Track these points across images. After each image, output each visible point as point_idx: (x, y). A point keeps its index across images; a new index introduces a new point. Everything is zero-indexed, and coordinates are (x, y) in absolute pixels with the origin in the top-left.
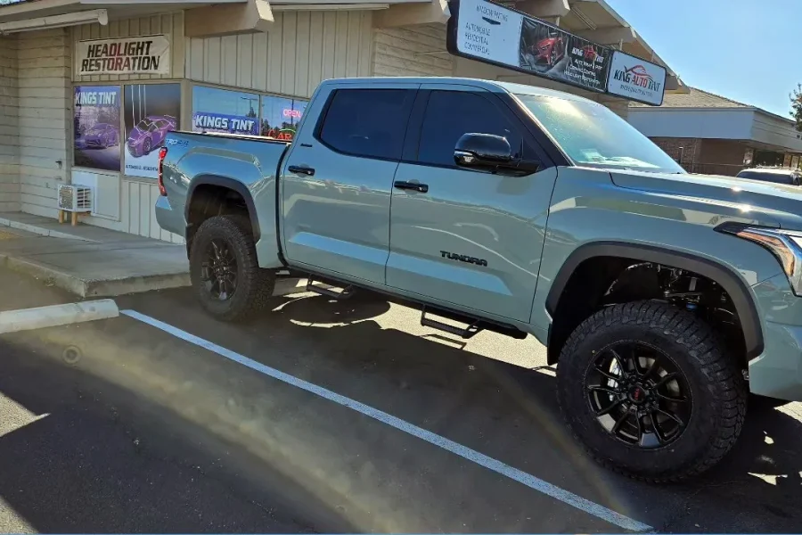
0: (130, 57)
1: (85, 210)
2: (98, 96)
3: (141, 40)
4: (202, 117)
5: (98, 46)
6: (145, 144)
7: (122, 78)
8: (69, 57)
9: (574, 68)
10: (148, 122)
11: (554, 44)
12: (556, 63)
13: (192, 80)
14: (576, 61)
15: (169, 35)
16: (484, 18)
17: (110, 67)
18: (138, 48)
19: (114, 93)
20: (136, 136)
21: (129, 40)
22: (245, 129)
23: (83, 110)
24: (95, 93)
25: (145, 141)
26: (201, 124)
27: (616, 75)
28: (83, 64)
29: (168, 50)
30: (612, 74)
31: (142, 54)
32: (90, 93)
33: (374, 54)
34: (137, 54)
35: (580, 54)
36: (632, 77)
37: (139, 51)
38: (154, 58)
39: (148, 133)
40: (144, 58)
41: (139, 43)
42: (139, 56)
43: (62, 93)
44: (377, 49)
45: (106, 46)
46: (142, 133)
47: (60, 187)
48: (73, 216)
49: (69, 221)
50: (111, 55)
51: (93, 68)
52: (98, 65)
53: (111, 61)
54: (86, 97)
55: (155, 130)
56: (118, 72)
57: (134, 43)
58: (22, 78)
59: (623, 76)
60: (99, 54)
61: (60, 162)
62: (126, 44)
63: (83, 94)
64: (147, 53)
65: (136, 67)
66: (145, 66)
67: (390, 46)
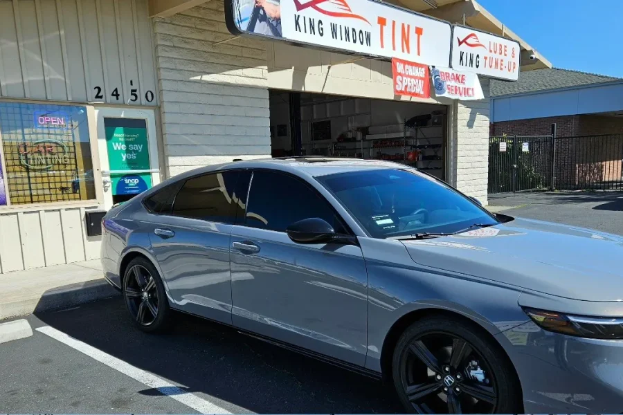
33: (157, 46)
44: (159, 42)
67: (177, 36)
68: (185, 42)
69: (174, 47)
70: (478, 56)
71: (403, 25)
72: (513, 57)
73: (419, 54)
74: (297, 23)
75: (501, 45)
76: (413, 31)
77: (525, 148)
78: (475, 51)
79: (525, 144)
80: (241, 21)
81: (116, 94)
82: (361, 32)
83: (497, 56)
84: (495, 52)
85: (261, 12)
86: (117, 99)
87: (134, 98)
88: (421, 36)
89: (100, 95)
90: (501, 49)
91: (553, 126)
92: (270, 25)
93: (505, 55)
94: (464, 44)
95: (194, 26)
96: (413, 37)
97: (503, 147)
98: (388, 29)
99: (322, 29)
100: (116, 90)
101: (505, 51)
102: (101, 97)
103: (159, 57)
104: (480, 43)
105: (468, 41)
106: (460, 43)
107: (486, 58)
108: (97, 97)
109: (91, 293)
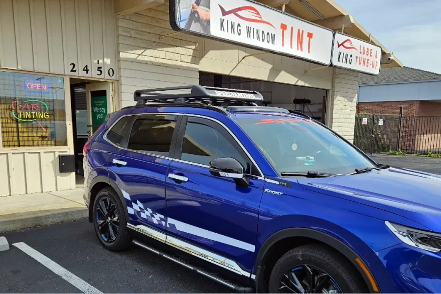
33: (118, 36)
44: (120, 33)
67: (133, 30)
68: (140, 34)
69: (131, 37)
70: (351, 56)
71: (299, 30)
72: (376, 58)
73: (309, 52)
74: (222, 25)
75: (368, 49)
76: (305, 35)
77: (381, 123)
78: (349, 52)
79: (381, 120)
80: (181, 21)
81: (87, 71)
82: (268, 34)
83: (365, 56)
84: (364, 54)
85: (196, 15)
86: (87, 73)
87: (99, 73)
88: (311, 39)
89: (74, 69)
90: (368, 52)
91: (401, 108)
92: (202, 25)
93: (371, 56)
94: (342, 47)
95: (146, 22)
96: (305, 39)
97: (365, 121)
98: (287, 32)
99: (240, 30)
100: (86, 66)
101: (371, 53)
102: (75, 71)
103: (119, 44)
104: (353, 46)
105: (345, 44)
106: (339, 46)
107: (357, 57)
108: (72, 71)
109: (58, 217)
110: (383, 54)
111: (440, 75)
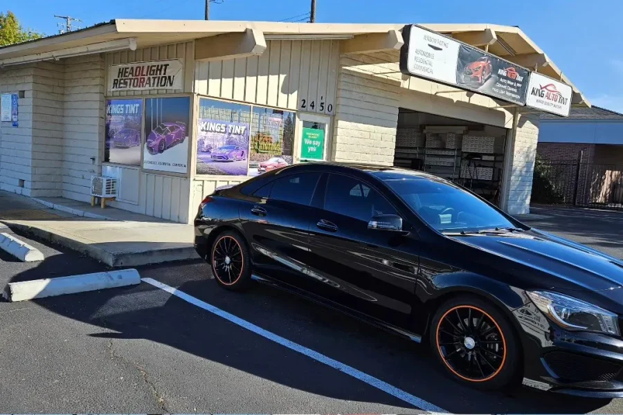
0: (151, 77)
1: (111, 196)
2: (125, 107)
3: (160, 63)
4: (206, 123)
5: (126, 68)
6: (160, 144)
7: (144, 93)
8: (104, 78)
9: (499, 85)
10: (164, 127)
11: (484, 67)
12: (486, 81)
13: (199, 95)
14: (501, 80)
15: (182, 60)
16: (430, 45)
17: (135, 85)
18: (158, 69)
19: (137, 105)
20: (154, 138)
21: (150, 64)
22: (239, 132)
23: (113, 118)
24: (122, 105)
25: (160, 142)
26: (205, 129)
27: (533, 91)
28: (114, 83)
29: (181, 70)
30: (530, 90)
31: (160, 74)
32: (119, 105)
34: (156, 74)
35: (505, 74)
36: (545, 93)
37: (159, 72)
38: (169, 77)
39: (163, 136)
40: (163, 77)
41: (158, 66)
42: (158, 75)
43: (97, 105)
45: (132, 68)
46: (158, 136)
47: (92, 178)
48: (103, 201)
49: (99, 204)
50: (136, 75)
51: (121, 85)
52: (125, 83)
53: (136, 81)
54: (115, 108)
55: (169, 134)
56: (141, 88)
57: (155, 66)
58: (67, 95)
59: (539, 92)
60: (127, 74)
61: (93, 159)
62: (148, 66)
63: (113, 106)
64: (165, 74)
65: (155, 85)
66: (163, 84)
81: (313, 106)
86: (313, 109)
87: (321, 108)
89: (304, 105)
100: (313, 103)
102: (304, 107)
103: (340, 81)
108: (303, 107)
110: (573, 93)
111: (621, 115)
